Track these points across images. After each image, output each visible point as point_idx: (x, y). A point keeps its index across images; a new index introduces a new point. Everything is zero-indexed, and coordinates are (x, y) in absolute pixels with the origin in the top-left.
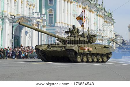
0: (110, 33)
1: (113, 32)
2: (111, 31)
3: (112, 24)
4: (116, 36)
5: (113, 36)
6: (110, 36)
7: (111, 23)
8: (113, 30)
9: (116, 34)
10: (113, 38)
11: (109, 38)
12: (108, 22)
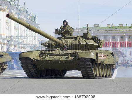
0: (33, 39)
1: (37, 39)
4: (40, 43)
6: (34, 43)
8: (37, 36)
9: (40, 41)
10: (37, 46)
11: (32, 45)
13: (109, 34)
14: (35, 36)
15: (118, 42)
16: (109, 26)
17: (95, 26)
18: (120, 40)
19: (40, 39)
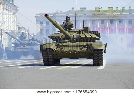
0: (11, 24)
1: (16, 24)
2: (13, 22)
3: (14, 13)
4: (19, 28)
5: (16, 29)
6: (12, 29)
7: (13, 11)
8: (15, 21)
9: (20, 26)
10: (16, 32)
11: (10, 31)
12: (9, 10)
13: (98, 19)
14: (13, 20)
15: (107, 28)
16: (97, 9)
17: (82, 9)
18: (109, 26)
19: (19, 24)
